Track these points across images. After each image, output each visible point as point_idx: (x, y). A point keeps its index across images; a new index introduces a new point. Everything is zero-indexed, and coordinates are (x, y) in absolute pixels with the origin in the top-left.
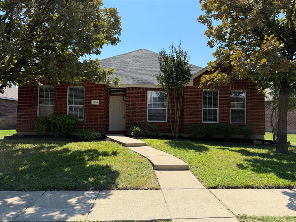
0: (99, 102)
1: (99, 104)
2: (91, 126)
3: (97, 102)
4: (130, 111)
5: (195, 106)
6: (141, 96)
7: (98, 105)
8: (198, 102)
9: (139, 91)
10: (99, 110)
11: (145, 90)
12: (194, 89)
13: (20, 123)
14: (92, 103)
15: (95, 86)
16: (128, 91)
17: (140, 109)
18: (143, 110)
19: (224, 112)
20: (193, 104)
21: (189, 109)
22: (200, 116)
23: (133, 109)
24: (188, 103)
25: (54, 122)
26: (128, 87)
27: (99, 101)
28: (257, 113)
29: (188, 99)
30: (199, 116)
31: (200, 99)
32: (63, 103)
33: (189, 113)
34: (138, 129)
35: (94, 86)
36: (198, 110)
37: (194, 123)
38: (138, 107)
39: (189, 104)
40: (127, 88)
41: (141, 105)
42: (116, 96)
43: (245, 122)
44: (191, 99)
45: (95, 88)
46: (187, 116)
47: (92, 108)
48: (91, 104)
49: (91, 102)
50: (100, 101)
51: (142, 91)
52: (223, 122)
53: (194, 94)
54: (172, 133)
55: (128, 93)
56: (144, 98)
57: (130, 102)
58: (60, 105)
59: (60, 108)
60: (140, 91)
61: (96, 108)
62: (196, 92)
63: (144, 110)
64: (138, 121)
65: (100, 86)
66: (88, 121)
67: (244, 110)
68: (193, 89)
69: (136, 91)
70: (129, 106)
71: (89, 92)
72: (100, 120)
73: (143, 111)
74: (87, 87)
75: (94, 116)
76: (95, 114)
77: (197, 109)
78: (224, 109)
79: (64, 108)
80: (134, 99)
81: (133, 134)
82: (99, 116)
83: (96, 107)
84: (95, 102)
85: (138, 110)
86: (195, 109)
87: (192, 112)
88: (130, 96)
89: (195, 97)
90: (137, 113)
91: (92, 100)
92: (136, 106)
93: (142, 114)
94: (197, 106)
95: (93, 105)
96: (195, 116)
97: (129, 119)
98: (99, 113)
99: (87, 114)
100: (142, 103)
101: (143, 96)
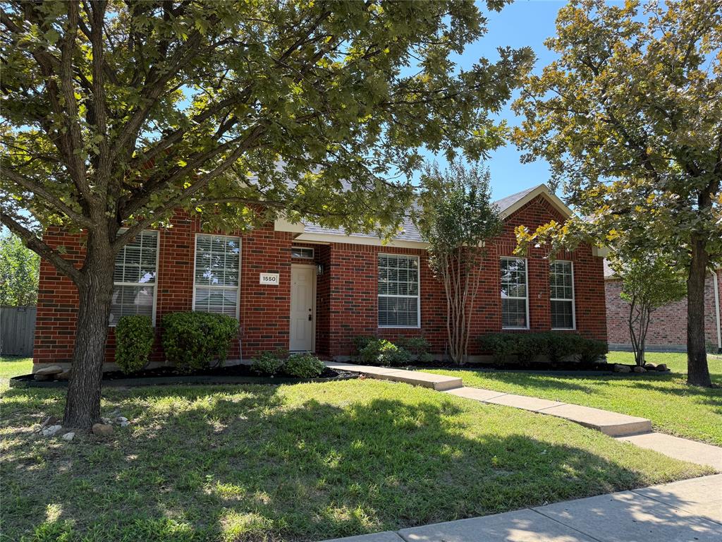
0: (280, 279)
1: (278, 284)
2: (259, 341)
3: (266, 278)
5: (487, 291)
6: (364, 267)
7: (276, 286)
8: (492, 282)
9: (359, 253)
10: (279, 298)
11: (373, 251)
13: (45, 337)
14: (262, 282)
15: (268, 237)
16: (334, 252)
17: (361, 296)
18: (369, 300)
19: (540, 306)
20: (484, 288)
21: (476, 298)
22: (497, 315)
23: (346, 295)
24: (472, 285)
25: (183, 332)
26: (335, 243)
27: (278, 275)
28: (595, 308)
29: (473, 275)
30: (494, 315)
31: (496, 276)
32: (184, 279)
33: (475, 307)
34: (390, 346)
35: (265, 237)
37: (486, 331)
38: (358, 293)
40: (331, 244)
41: (364, 286)
42: (302, 263)
43: (574, 328)
44: (478, 275)
45: (269, 241)
47: (261, 294)
48: (258, 282)
49: (259, 278)
50: (280, 276)
51: (366, 254)
52: (538, 328)
53: (485, 266)
55: (335, 258)
56: (371, 270)
57: (339, 279)
58: (174, 283)
59: (174, 292)
60: (362, 254)
61: (271, 294)
63: (372, 300)
64: (359, 326)
65: (283, 239)
66: (250, 329)
69: (352, 253)
70: (337, 288)
71: (253, 251)
72: (282, 325)
74: (249, 240)
75: (266, 314)
76: (270, 310)
77: (491, 298)
78: (539, 300)
79: (185, 292)
80: (349, 272)
81: (384, 358)
82: (278, 314)
83: (271, 290)
84: (269, 279)
85: (358, 299)
86: (486, 298)
87: (481, 304)
88: (339, 265)
89: (487, 273)
90: (355, 306)
91: (261, 274)
92: (352, 289)
93: (366, 310)
94: (491, 292)
95: (264, 286)
96: (489, 314)
97: (339, 323)
98: (278, 306)
99: (249, 309)
100: (366, 283)
101: (369, 267)
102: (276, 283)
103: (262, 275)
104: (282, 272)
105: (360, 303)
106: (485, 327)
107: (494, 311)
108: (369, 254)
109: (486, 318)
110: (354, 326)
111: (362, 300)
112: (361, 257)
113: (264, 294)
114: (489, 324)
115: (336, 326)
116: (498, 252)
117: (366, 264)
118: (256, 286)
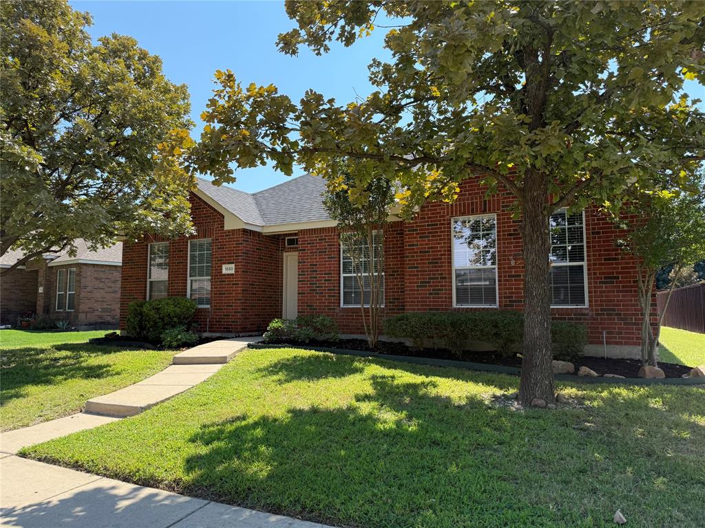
0: (235, 269)
2: (222, 319)
3: (227, 269)
4: (305, 284)
5: (432, 263)
6: (326, 249)
7: (232, 275)
8: (439, 251)
9: (322, 236)
10: (234, 284)
12: (428, 218)
14: (224, 272)
16: (301, 238)
17: (324, 277)
18: (331, 280)
19: (514, 276)
20: (428, 259)
21: (417, 271)
22: (446, 290)
23: (310, 278)
24: (413, 256)
26: (301, 230)
27: (234, 265)
29: (413, 245)
31: (444, 243)
32: (181, 274)
33: (416, 283)
36: (439, 274)
37: (430, 309)
38: (321, 274)
39: (415, 260)
43: (587, 305)
44: (421, 245)
46: (412, 290)
47: (223, 281)
48: (221, 272)
49: (221, 269)
50: (236, 266)
51: (328, 236)
53: (429, 233)
54: (367, 334)
55: (302, 244)
56: (333, 251)
57: (304, 262)
58: (176, 277)
59: (176, 283)
60: (325, 236)
61: (230, 281)
62: (432, 225)
63: (334, 280)
64: (322, 306)
66: (216, 309)
67: (582, 266)
68: (424, 218)
69: (316, 237)
70: (304, 272)
71: (218, 248)
73: (331, 284)
74: (216, 240)
75: (226, 297)
76: (229, 293)
77: (438, 270)
79: (182, 283)
80: (313, 256)
83: (229, 278)
85: (322, 280)
86: (431, 271)
87: (424, 278)
88: (305, 250)
89: (432, 240)
90: (318, 287)
91: (223, 265)
92: (316, 271)
93: (328, 290)
94: (437, 263)
95: (225, 275)
96: (433, 290)
97: (305, 303)
98: (234, 290)
99: (216, 294)
100: (328, 264)
101: (331, 248)
102: (233, 272)
103: (224, 267)
104: (236, 262)
105: (323, 283)
106: (428, 305)
107: (441, 286)
108: (331, 236)
109: (430, 294)
110: (318, 306)
111: (325, 280)
112: (324, 239)
113: (225, 281)
114: (434, 302)
115: (302, 306)
116: (448, 212)
117: (328, 245)
118: (220, 275)
